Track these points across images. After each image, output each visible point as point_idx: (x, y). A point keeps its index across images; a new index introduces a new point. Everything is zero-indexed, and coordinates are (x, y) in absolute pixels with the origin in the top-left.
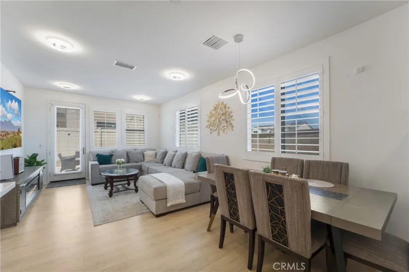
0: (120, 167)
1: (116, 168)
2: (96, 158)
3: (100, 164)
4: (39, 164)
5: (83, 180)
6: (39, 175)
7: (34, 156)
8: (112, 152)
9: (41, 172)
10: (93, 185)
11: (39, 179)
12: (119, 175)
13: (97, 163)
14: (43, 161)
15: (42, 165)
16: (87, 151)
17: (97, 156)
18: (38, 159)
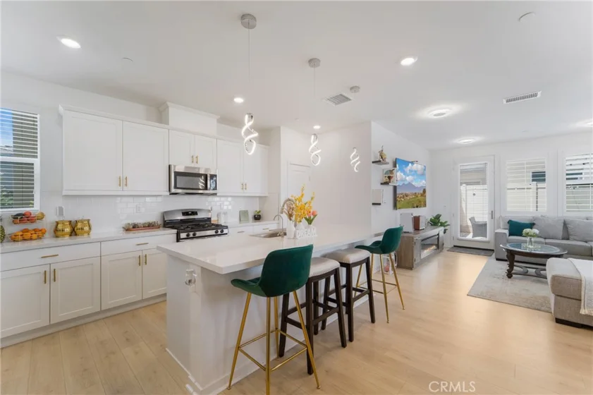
0: (531, 241)
1: (526, 242)
2: (508, 226)
3: (510, 235)
4: (442, 225)
5: (491, 252)
6: (438, 235)
7: (438, 217)
8: (535, 219)
9: (441, 234)
10: (497, 259)
11: (438, 238)
12: (528, 251)
13: (507, 232)
14: (446, 222)
15: (444, 226)
16: (497, 216)
17: (508, 222)
18: (442, 220)
